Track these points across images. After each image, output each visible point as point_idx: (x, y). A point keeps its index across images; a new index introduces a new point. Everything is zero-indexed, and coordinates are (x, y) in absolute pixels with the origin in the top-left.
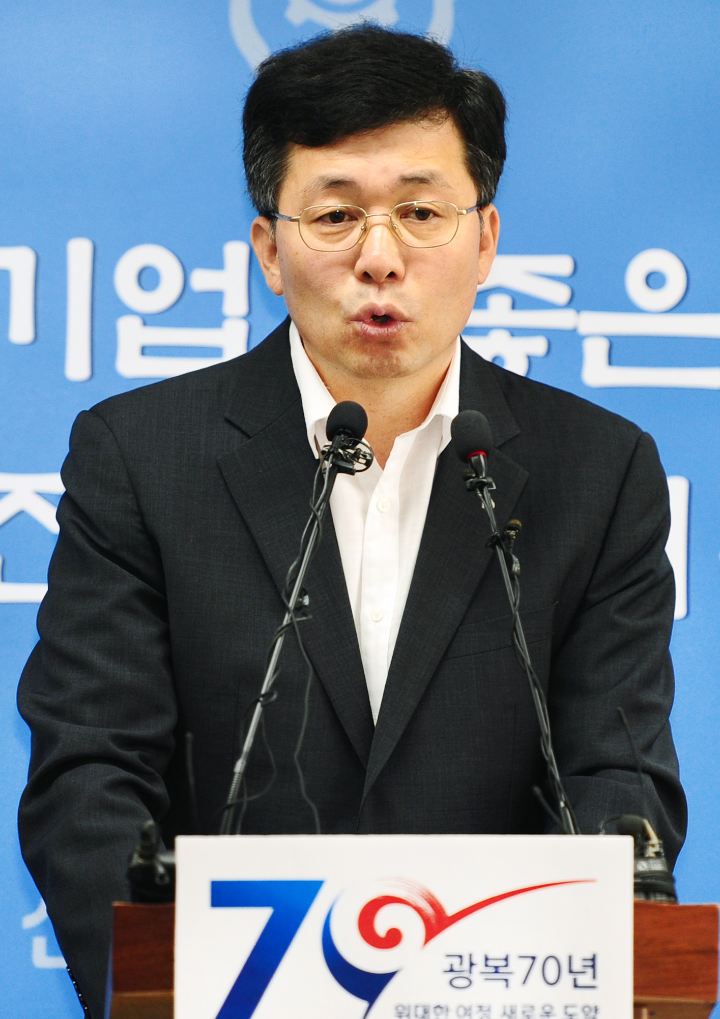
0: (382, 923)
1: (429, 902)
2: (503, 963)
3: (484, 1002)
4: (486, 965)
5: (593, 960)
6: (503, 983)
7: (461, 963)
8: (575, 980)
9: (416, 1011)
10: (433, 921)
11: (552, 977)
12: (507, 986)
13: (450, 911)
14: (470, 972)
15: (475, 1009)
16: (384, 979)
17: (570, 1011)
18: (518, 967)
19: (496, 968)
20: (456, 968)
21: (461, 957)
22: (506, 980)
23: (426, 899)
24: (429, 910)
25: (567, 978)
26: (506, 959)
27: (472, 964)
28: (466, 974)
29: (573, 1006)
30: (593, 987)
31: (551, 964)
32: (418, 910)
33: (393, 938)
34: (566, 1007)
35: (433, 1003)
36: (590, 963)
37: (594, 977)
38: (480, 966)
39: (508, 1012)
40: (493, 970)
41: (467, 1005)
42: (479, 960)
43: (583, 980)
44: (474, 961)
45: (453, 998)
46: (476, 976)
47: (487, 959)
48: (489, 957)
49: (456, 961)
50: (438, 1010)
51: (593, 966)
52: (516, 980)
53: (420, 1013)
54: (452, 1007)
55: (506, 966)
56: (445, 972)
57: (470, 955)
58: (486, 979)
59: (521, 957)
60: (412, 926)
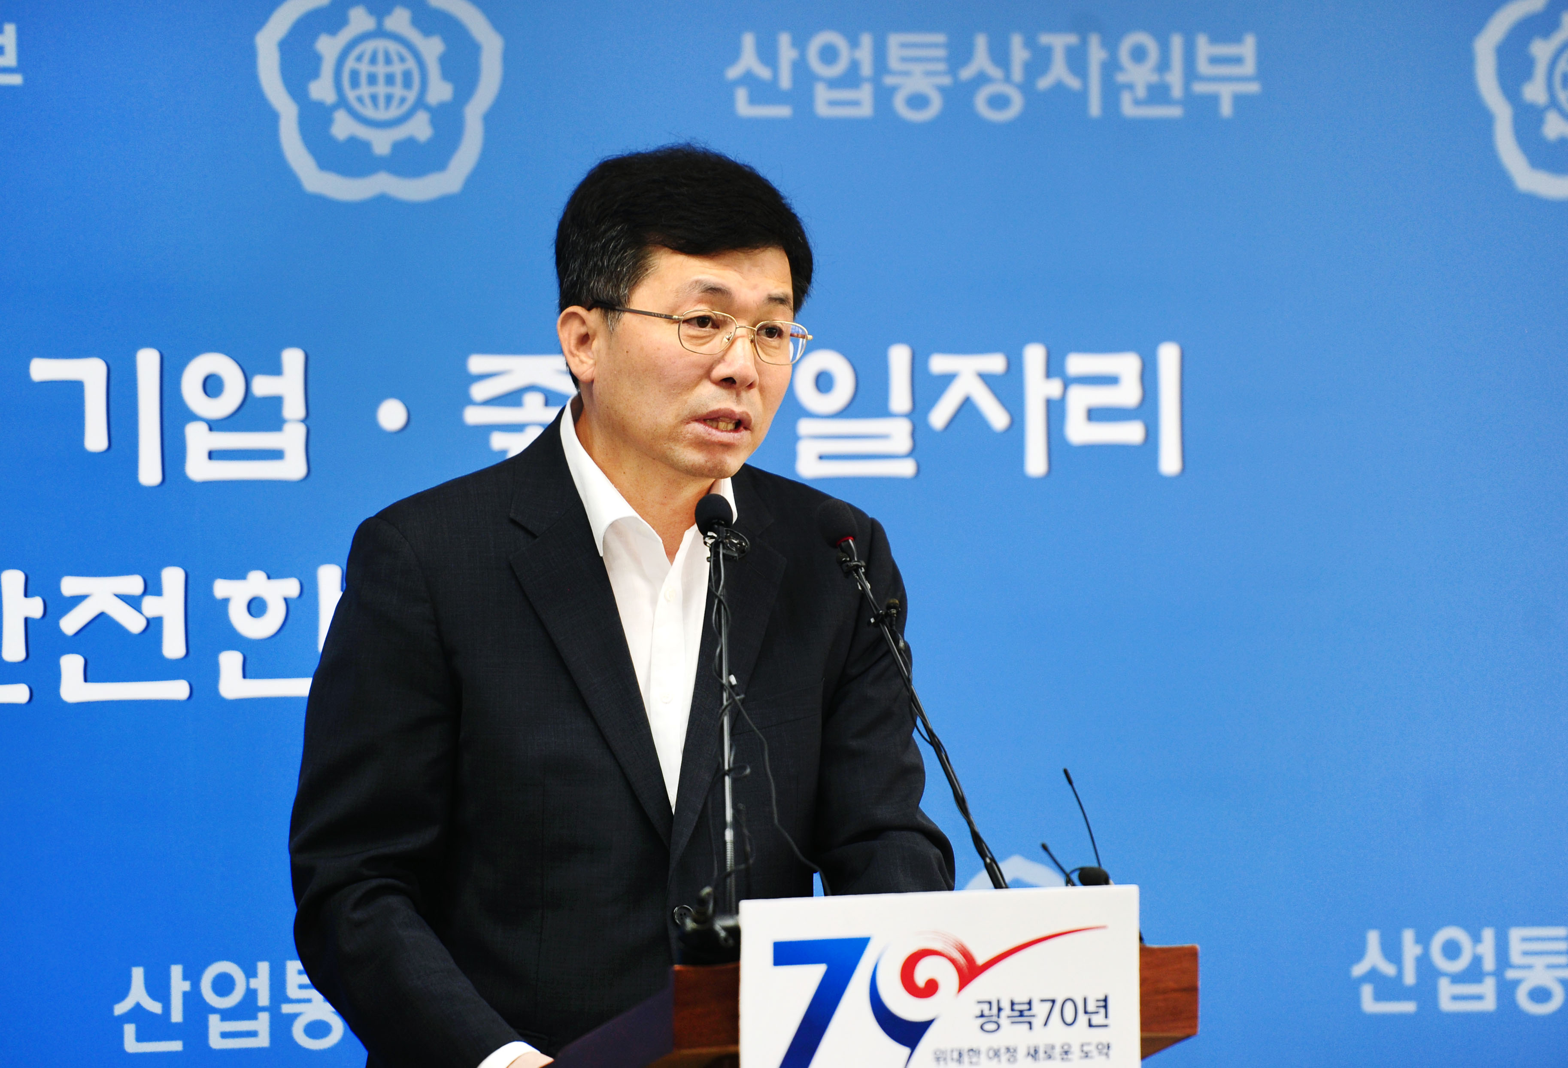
0: (922, 975)
1: (961, 954)
2: (1026, 1007)
3: (1011, 1044)
4: (1013, 1010)
5: (1105, 1000)
6: (1027, 1026)
7: (990, 1009)
8: (1090, 1020)
9: (952, 1055)
10: (966, 970)
11: (1069, 1018)
12: (1031, 1028)
13: (980, 960)
14: (999, 1017)
15: (1003, 1051)
16: (924, 1026)
17: (1086, 1048)
18: (1040, 1010)
19: (1021, 1011)
20: (986, 1013)
21: (990, 1003)
22: (1030, 1023)
23: (959, 951)
24: (961, 960)
25: (1082, 1019)
26: (1030, 1003)
27: (1000, 1010)
28: (995, 1019)
29: (1089, 1044)
30: (1106, 1026)
31: (1069, 1007)
32: (953, 961)
33: (931, 988)
34: (1082, 1046)
35: (965, 1046)
36: (1102, 1004)
37: (1106, 1017)
38: (1007, 1011)
39: (1032, 1052)
40: (1017, 1014)
41: (996, 1047)
42: (1006, 1005)
43: (1097, 1019)
44: (1002, 1005)
45: (985, 1042)
46: (1004, 1021)
47: (1013, 1004)
48: (1016, 1000)
49: (986, 1007)
50: (971, 1053)
51: (1105, 1007)
52: (1038, 1022)
53: (956, 1055)
54: (983, 1050)
55: (1030, 1009)
56: (977, 1017)
57: (998, 1002)
58: (1013, 1023)
59: (1042, 1001)
60: (947, 976)
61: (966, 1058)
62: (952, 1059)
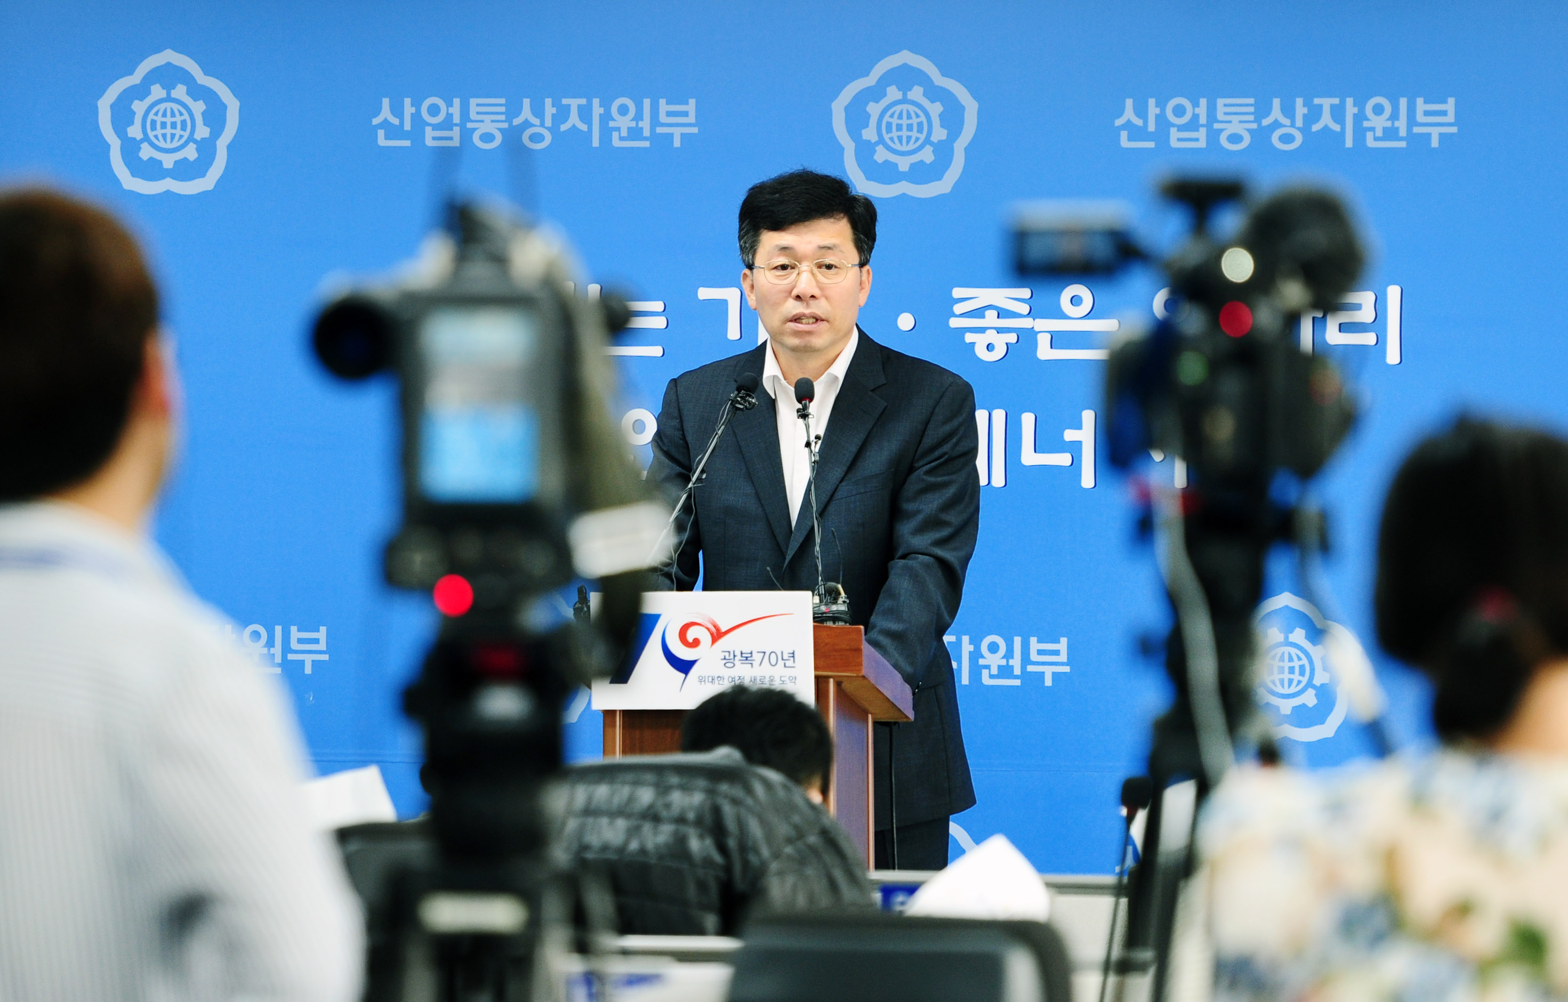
0: (691, 635)
1: (713, 626)
2: (749, 655)
3: (741, 675)
4: (742, 656)
5: (793, 653)
7: (729, 655)
8: (785, 664)
10: (715, 635)
11: (773, 662)
12: (752, 666)
13: (723, 629)
14: (734, 660)
16: (693, 663)
17: (783, 679)
18: (757, 657)
19: (747, 658)
20: (727, 657)
21: (729, 652)
22: (751, 664)
23: (711, 624)
24: (713, 630)
25: (781, 663)
26: (751, 653)
27: (734, 656)
28: (732, 661)
29: (784, 677)
30: (793, 667)
31: (773, 656)
32: (708, 629)
33: (696, 643)
34: (781, 677)
35: (716, 675)
36: (792, 655)
37: (794, 661)
38: (738, 657)
40: (744, 658)
41: (733, 676)
42: (738, 654)
43: (789, 663)
44: (736, 654)
45: (726, 673)
46: (737, 662)
47: (742, 653)
48: (744, 652)
49: (727, 654)
50: (719, 679)
51: (793, 657)
52: (756, 663)
53: (710, 680)
54: (726, 677)
55: (751, 656)
56: (722, 659)
57: (734, 652)
58: (742, 663)
59: (758, 652)
60: (705, 638)
61: (716, 681)
62: (708, 682)
